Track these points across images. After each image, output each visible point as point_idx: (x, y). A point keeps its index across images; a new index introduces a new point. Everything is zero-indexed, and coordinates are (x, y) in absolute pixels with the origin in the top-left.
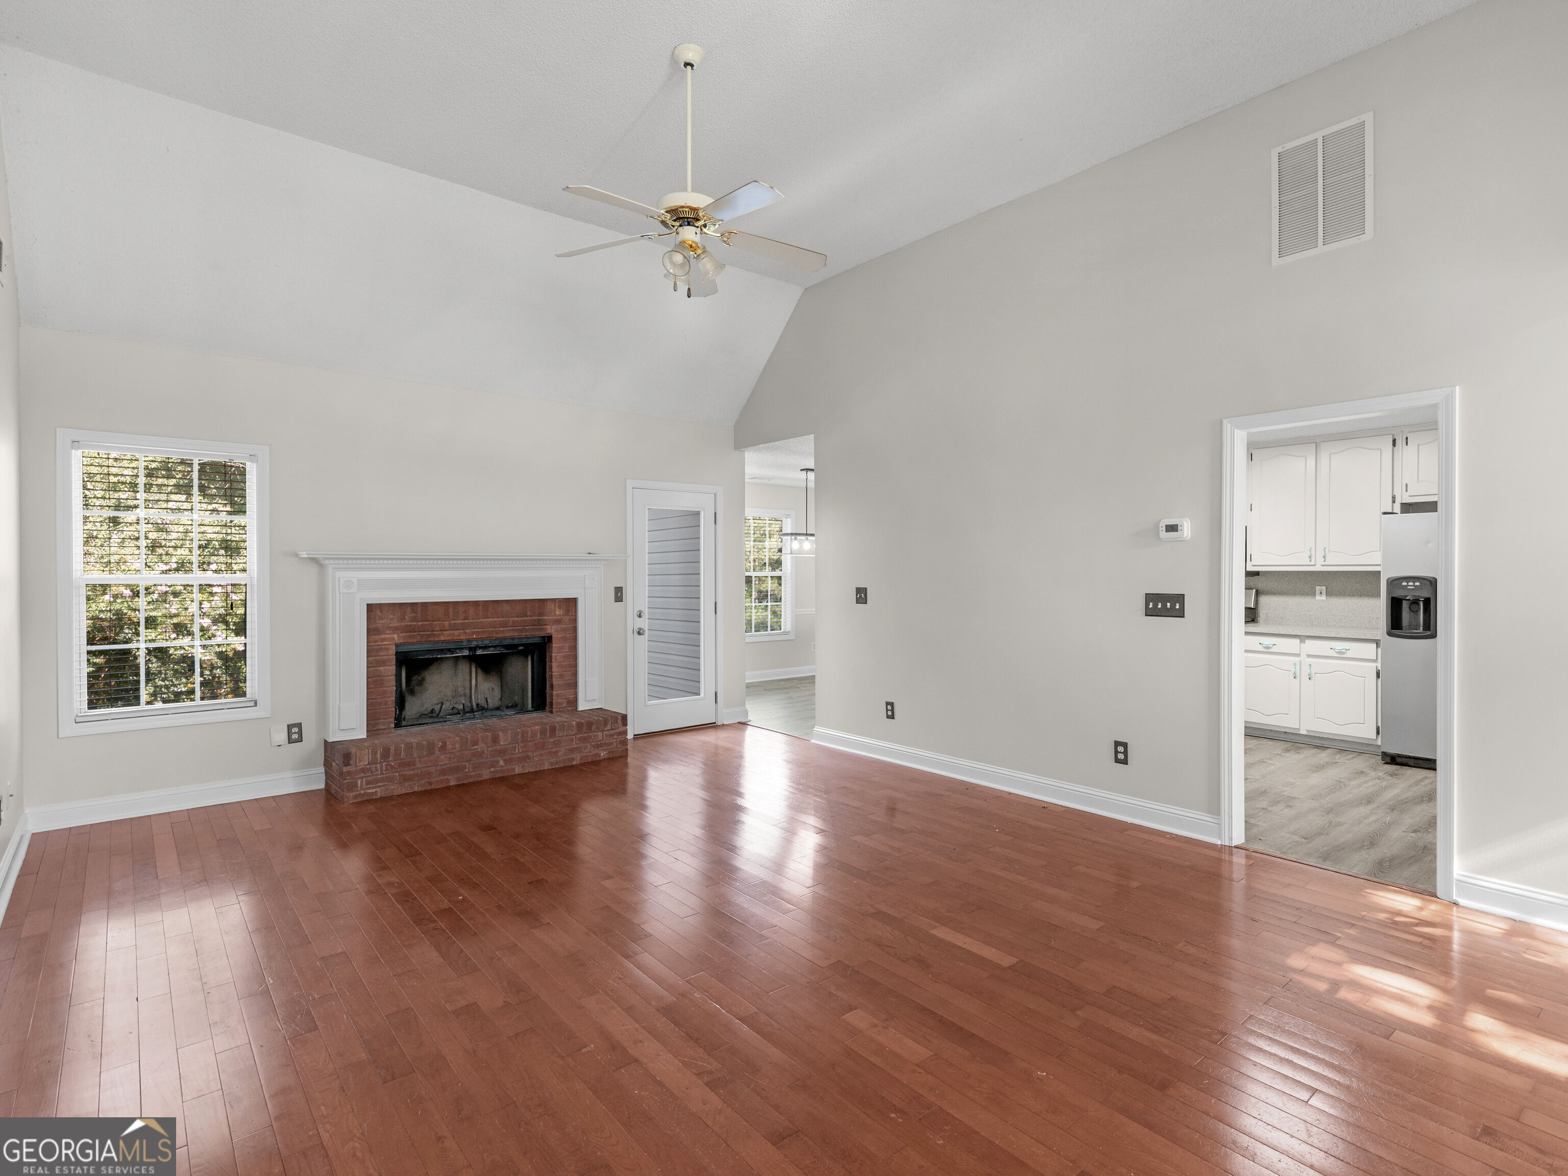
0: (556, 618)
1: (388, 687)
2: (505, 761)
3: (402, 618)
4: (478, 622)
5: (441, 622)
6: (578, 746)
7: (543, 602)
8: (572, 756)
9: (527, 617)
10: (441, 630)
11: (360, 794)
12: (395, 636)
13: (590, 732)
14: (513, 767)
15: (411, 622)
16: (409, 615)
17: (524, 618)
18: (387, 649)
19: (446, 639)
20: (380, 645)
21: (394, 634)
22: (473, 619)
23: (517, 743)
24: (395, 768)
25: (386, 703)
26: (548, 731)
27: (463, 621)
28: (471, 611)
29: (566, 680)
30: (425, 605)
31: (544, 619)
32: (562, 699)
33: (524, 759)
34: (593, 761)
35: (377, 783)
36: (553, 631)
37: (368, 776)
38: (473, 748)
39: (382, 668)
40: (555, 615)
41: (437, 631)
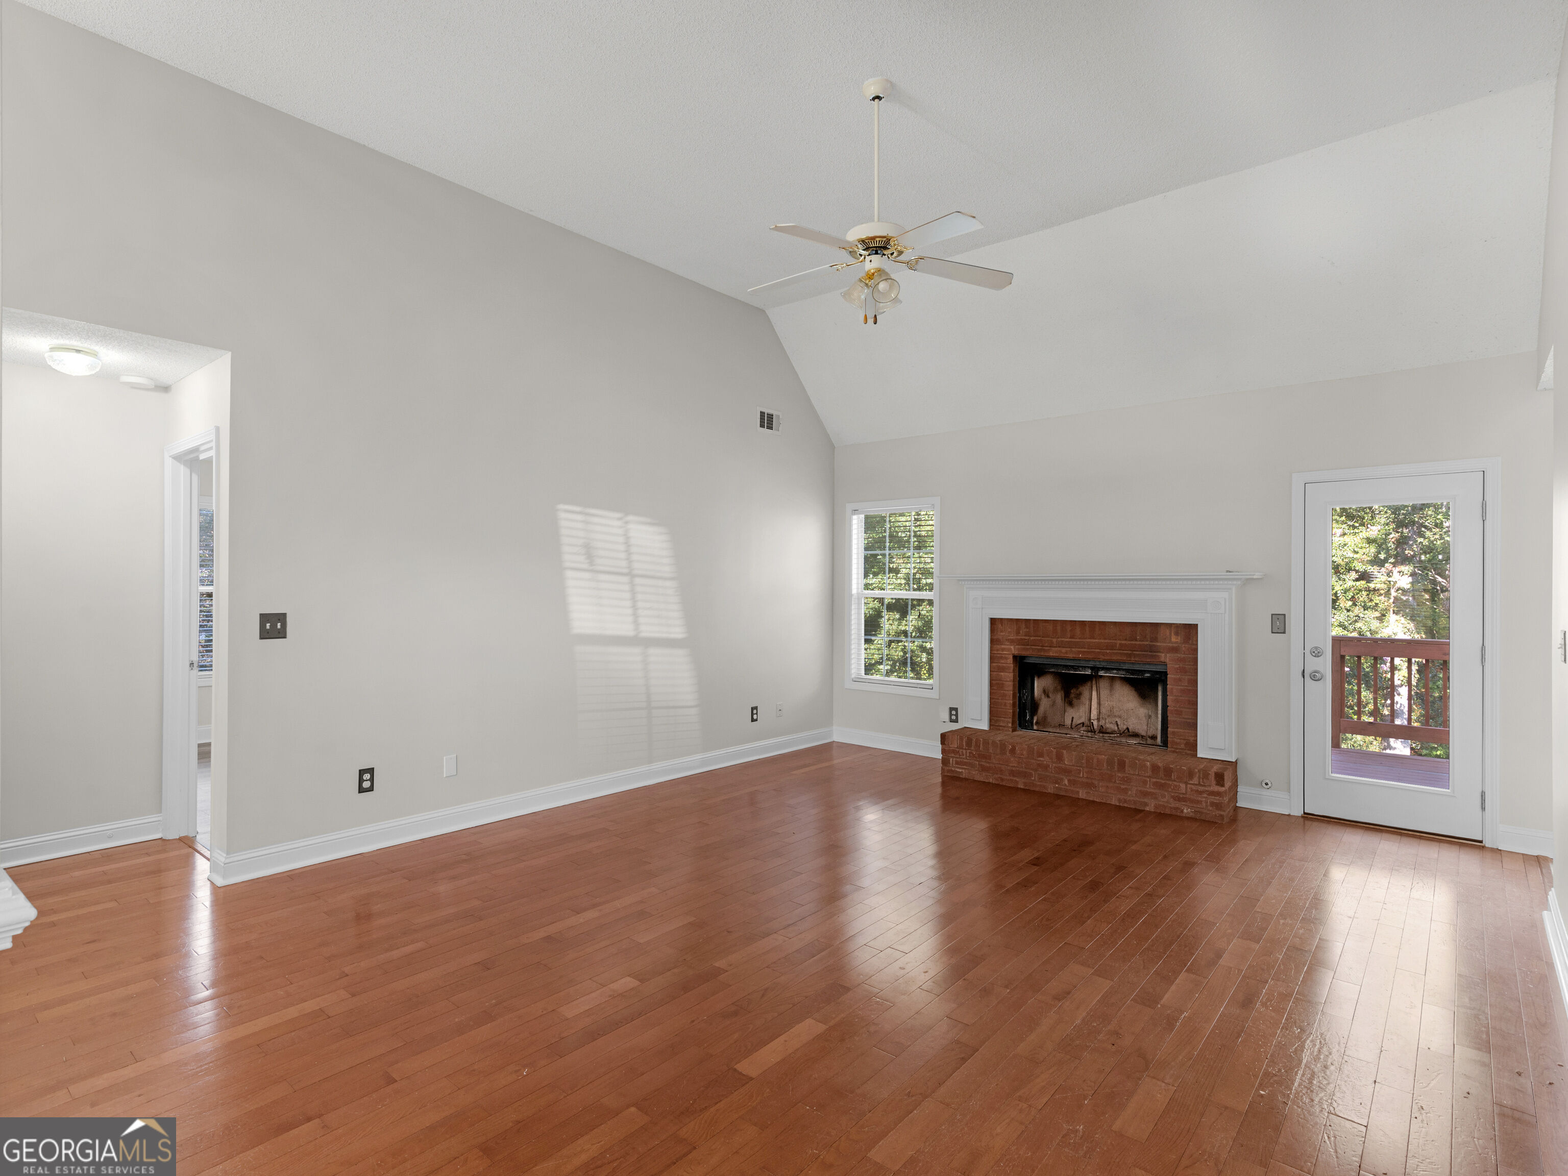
0: (1171, 645)
1: (1008, 691)
2: (1069, 781)
3: (1018, 633)
4: (1084, 642)
5: (1050, 639)
6: (1152, 790)
7: (1155, 626)
8: (1146, 800)
9: (1136, 640)
10: (1050, 647)
11: (952, 770)
12: (1012, 647)
13: (1168, 780)
14: (1078, 790)
15: (1025, 636)
16: (1023, 630)
17: (1133, 642)
18: (1006, 658)
19: (1054, 655)
20: (1001, 654)
21: (1011, 645)
22: (1080, 638)
23: (1081, 767)
24: (976, 758)
25: (1005, 705)
26: (1116, 764)
27: (1070, 640)
28: (1078, 631)
29: (1184, 718)
30: (1036, 622)
31: (1158, 645)
32: (1180, 739)
33: (1089, 786)
34: (1172, 815)
35: (963, 765)
36: (1168, 660)
37: (957, 758)
38: (1039, 759)
39: (1002, 674)
40: (1170, 642)
41: (1047, 646)
